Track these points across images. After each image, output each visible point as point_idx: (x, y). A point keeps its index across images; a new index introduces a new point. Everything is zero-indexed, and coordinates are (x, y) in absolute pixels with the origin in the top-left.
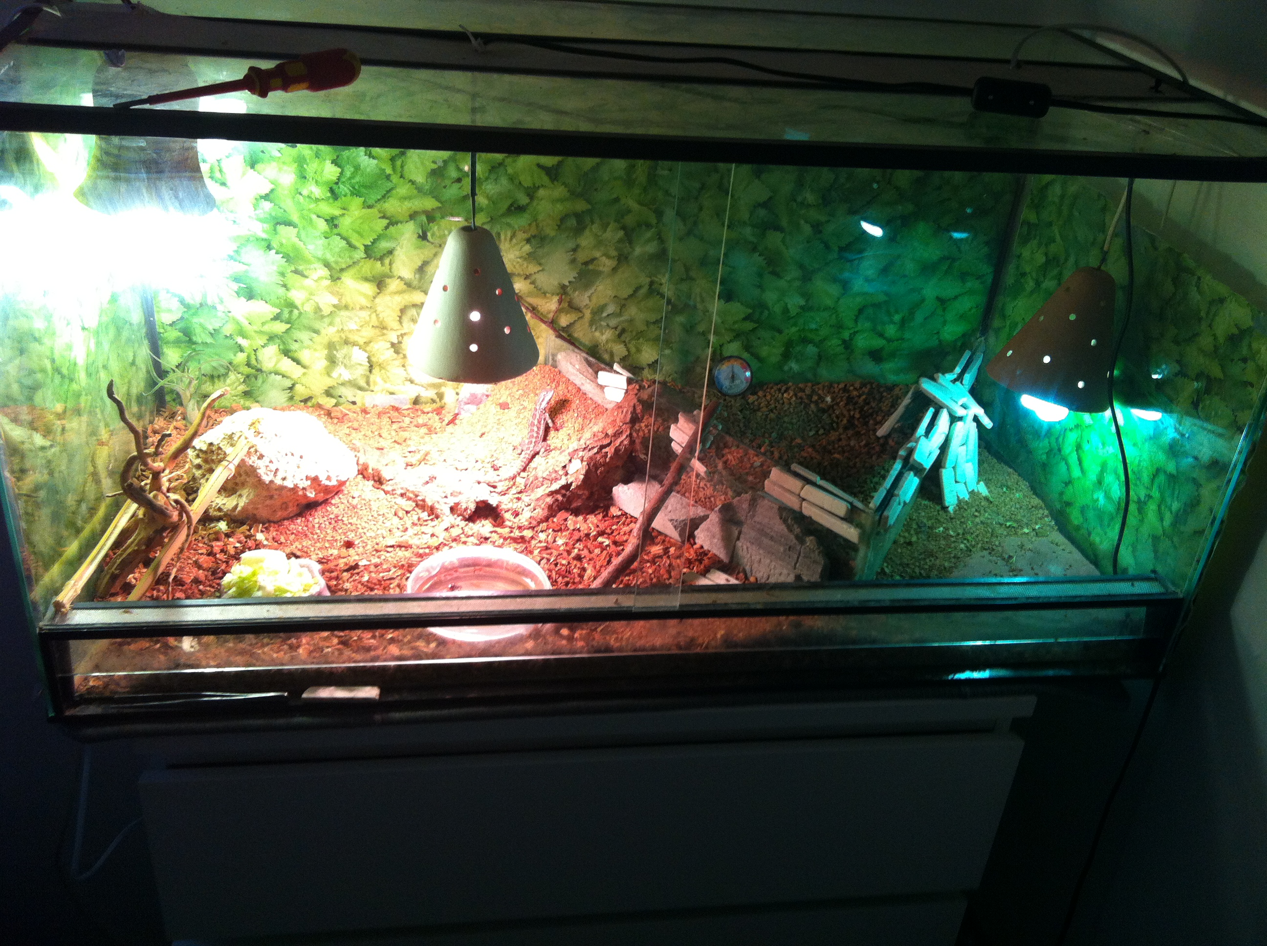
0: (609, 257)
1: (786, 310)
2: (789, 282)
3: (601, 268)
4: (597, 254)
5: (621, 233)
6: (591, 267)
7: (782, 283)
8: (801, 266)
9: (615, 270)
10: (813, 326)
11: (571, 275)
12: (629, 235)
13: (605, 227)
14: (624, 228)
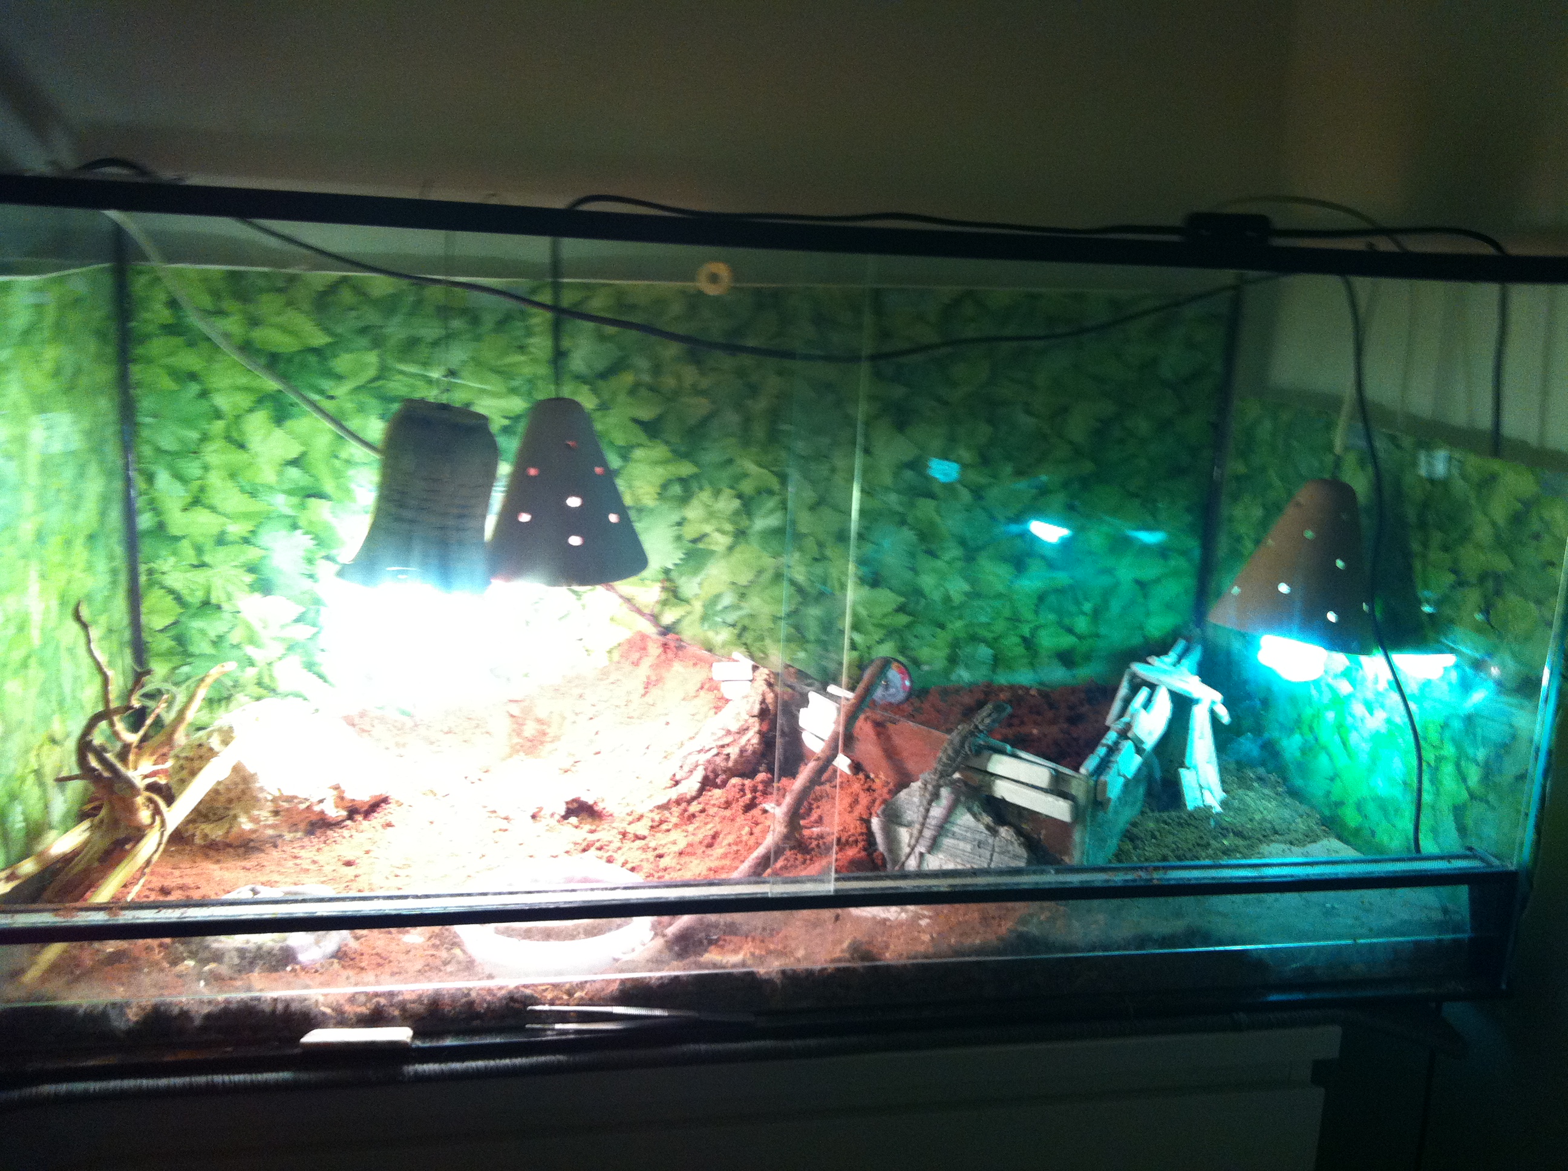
0: (723, 532)
1: (947, 599)
2: (948, 563)
3: (713, 547)
4: (707, 528)
5: (736, 503)
6: (701, 546)
7: (939, 564)
8: (962, 542)
9: (731, 549)
10: (983, 619)
11: (677, 556)
12: (748, 505)
13: (717, 493)
14: (740, 496)
